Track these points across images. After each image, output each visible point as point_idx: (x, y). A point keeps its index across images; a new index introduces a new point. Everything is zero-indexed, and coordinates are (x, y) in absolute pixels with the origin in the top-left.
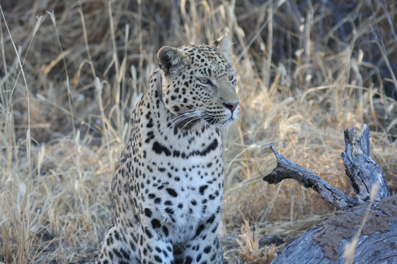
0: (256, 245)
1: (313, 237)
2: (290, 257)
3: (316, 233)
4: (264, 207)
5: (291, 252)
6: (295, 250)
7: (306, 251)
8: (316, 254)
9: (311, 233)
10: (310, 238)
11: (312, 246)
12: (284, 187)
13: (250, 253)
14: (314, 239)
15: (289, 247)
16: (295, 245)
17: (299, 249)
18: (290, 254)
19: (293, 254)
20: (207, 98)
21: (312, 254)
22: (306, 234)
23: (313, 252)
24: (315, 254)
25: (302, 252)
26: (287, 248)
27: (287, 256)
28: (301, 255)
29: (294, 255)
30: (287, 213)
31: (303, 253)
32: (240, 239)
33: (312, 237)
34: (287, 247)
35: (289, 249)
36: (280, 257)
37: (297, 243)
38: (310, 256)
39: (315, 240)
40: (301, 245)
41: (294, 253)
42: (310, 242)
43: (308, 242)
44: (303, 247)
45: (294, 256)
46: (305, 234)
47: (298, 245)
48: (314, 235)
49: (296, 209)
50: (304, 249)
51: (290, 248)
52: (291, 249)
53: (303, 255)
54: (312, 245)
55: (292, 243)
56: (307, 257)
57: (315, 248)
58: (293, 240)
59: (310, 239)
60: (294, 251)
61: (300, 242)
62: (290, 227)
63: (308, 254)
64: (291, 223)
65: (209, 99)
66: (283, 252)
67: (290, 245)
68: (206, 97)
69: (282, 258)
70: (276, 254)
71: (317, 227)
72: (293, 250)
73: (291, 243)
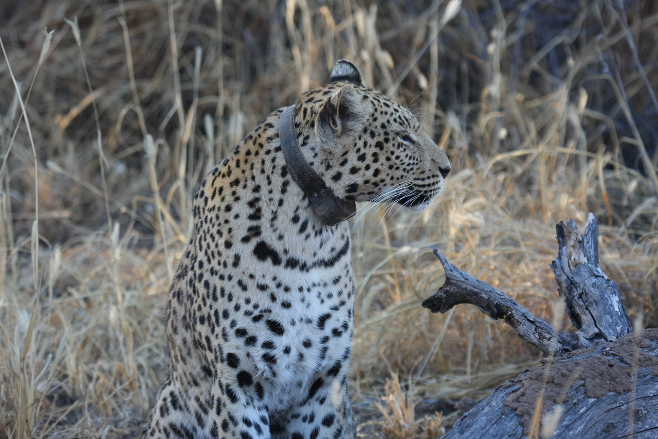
0: (410, 413)
1: (505, 400)
2: (467, 434)
3: (509, 394)
4: (424, 351)
5: (469, 426)
6: (474, 422)
7: (493, 425)
8: (510, 428)
9: (501, 395)
10: (500, 402)
11: (503, 416)
12: (457, 318)
13: (400, 427)
14: (506, 403)
15: (466, 416)
16: (474, 415)
17: (482, 420)
18: (467, 429)
19: (471, 428)
20: (413, 164)
21: (503, 428)
22: (493, 396)
23: (504, 426)
24: (508, 429)
25: (486, 425)
26: (462, 420)
27: (462, 432)
28: (485, 431)
29: (474, 431)
30: (461, 362)
31: (488, 428)
32: (384, 403)
33: (503, 401)
34: (462, 417)
35: (464, 420)
36: (450, 434)
37: (478, 411)
38: (500, 432)
39: (509, 406)
40: (485, 415)
41: (473, 427)
42: (501, 409)
43: (497, 409)
44: (489, 418)
45: (472, 433)
46: (491, 397)
47: (479, 414)
48: (507, 397)
49: (477, 355)
50: (490, 421)
51: (466, 419)
52: (468, 421)
53: (488, 430)
54: (503, 414)
55: (470, 411)
56: (495, 434)
57: (508, 419)
58: (472, 405)
59: (499, 405)
60: (473, 424)
61: (483, 409)
62: (466, 385)
63: (497, 428)
64: (468, 378)
65: (417, 164)
66: (454, 426)
67: (466, 414)
68: (412, 161)
69: (453, 435)
70: (443, 430)
71: (511, 383)
72: (471, 422)
73: (468, 410)
